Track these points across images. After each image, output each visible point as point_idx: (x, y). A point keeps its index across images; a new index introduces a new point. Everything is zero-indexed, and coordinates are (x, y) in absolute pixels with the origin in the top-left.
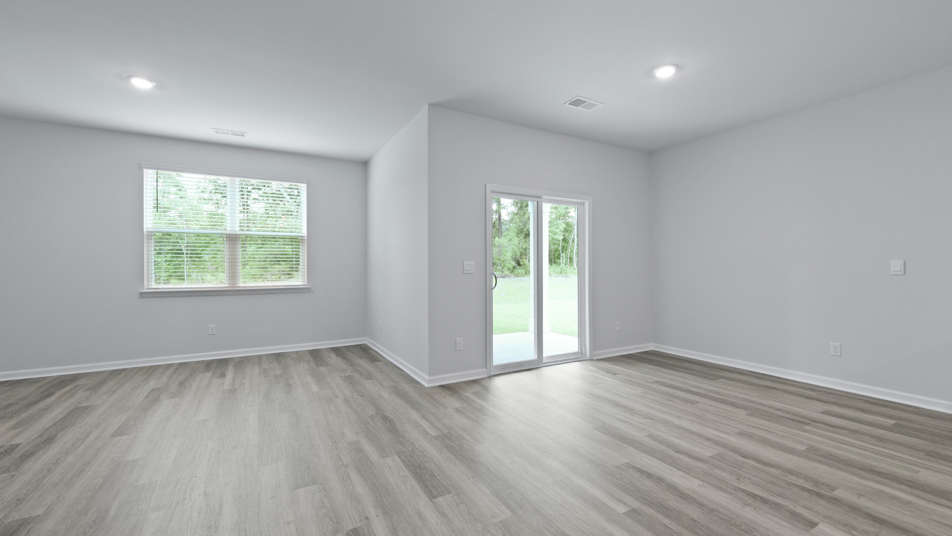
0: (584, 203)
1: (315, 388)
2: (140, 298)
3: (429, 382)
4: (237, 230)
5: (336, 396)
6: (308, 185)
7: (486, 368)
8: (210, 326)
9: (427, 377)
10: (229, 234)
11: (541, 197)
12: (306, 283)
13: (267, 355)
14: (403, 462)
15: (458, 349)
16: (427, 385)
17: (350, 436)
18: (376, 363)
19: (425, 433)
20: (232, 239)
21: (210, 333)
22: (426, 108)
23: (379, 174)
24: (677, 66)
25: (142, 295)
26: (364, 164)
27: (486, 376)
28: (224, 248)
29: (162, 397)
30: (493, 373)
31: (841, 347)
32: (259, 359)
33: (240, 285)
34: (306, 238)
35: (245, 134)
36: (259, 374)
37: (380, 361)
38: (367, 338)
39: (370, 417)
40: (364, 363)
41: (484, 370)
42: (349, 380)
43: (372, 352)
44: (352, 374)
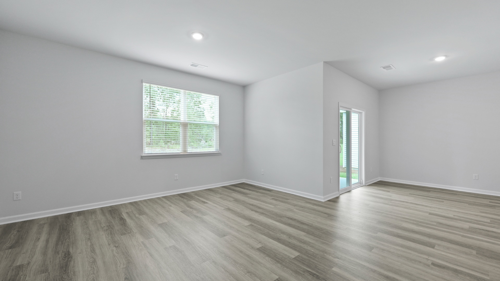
0: (362, 113)
2: (141, 159)
3: (324, 199)
4: (187, 120)
6: (220, 96)
8: (175, 175)
9: (323, 197)
10: (183, 123)
11: (351, 109)
12: (218, 150)
15: (331, 182)
16: (323, 201)
20: (185, 125)
21: (175, 179)
22: (322, 64)
24: (446, 56)
25: (142, 158)
26: (243, 87)
28: (180, 130)
30: (340, 194)
31: (478, 176)
33: (188, 152)
34: (218, 126)
38: (244, 179)
41: (338, 192)
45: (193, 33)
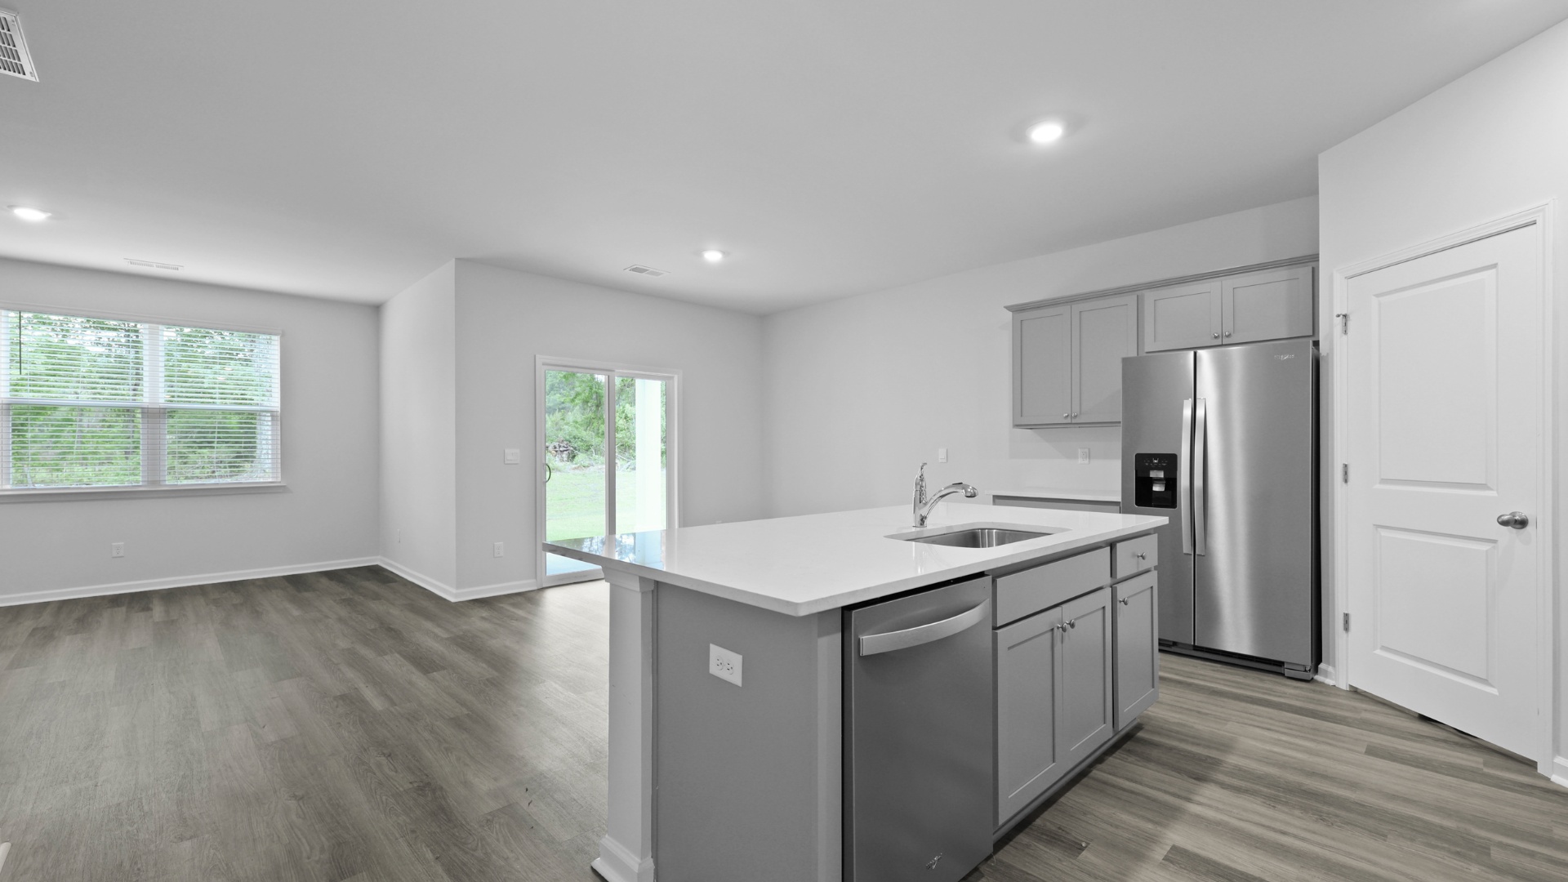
0: (673, 377)
1: (296, 612)
3: (459, 595)
4: (162, 402)
5: (327, 617)
6: (283, 336)
7: (536, 578)
8: (114, 544)
9: (454, 591)
10: (148, 408)
11: (613, 371)
12: (279, 480)
13: (214, 585)
14: (404, 657)
15: (496, 555)
16: (453, 600)
17: (343, 644)
18: (391, 584)
19: (436, 636)
20: (153, 415)
21: (115, 554)
22: (453, 262)
23: (398, 326)
24: (724, 253)
26: (376, 310)
27: (535, 588)
28: (139, 428)
29: (56, 634)
30: (544, 586)
32: (202, 590)
33: (168, 485)
34: (279, 414)
35: (179, 268)
36: (207, 605)
37: (396, 581)
38: (379, 557)
39: (371, 630)
40: (372, 586)
41: (534, 581)
42: (348, 602)
43: (386, 573)
44: (351, 597)
45: (11, 206)
